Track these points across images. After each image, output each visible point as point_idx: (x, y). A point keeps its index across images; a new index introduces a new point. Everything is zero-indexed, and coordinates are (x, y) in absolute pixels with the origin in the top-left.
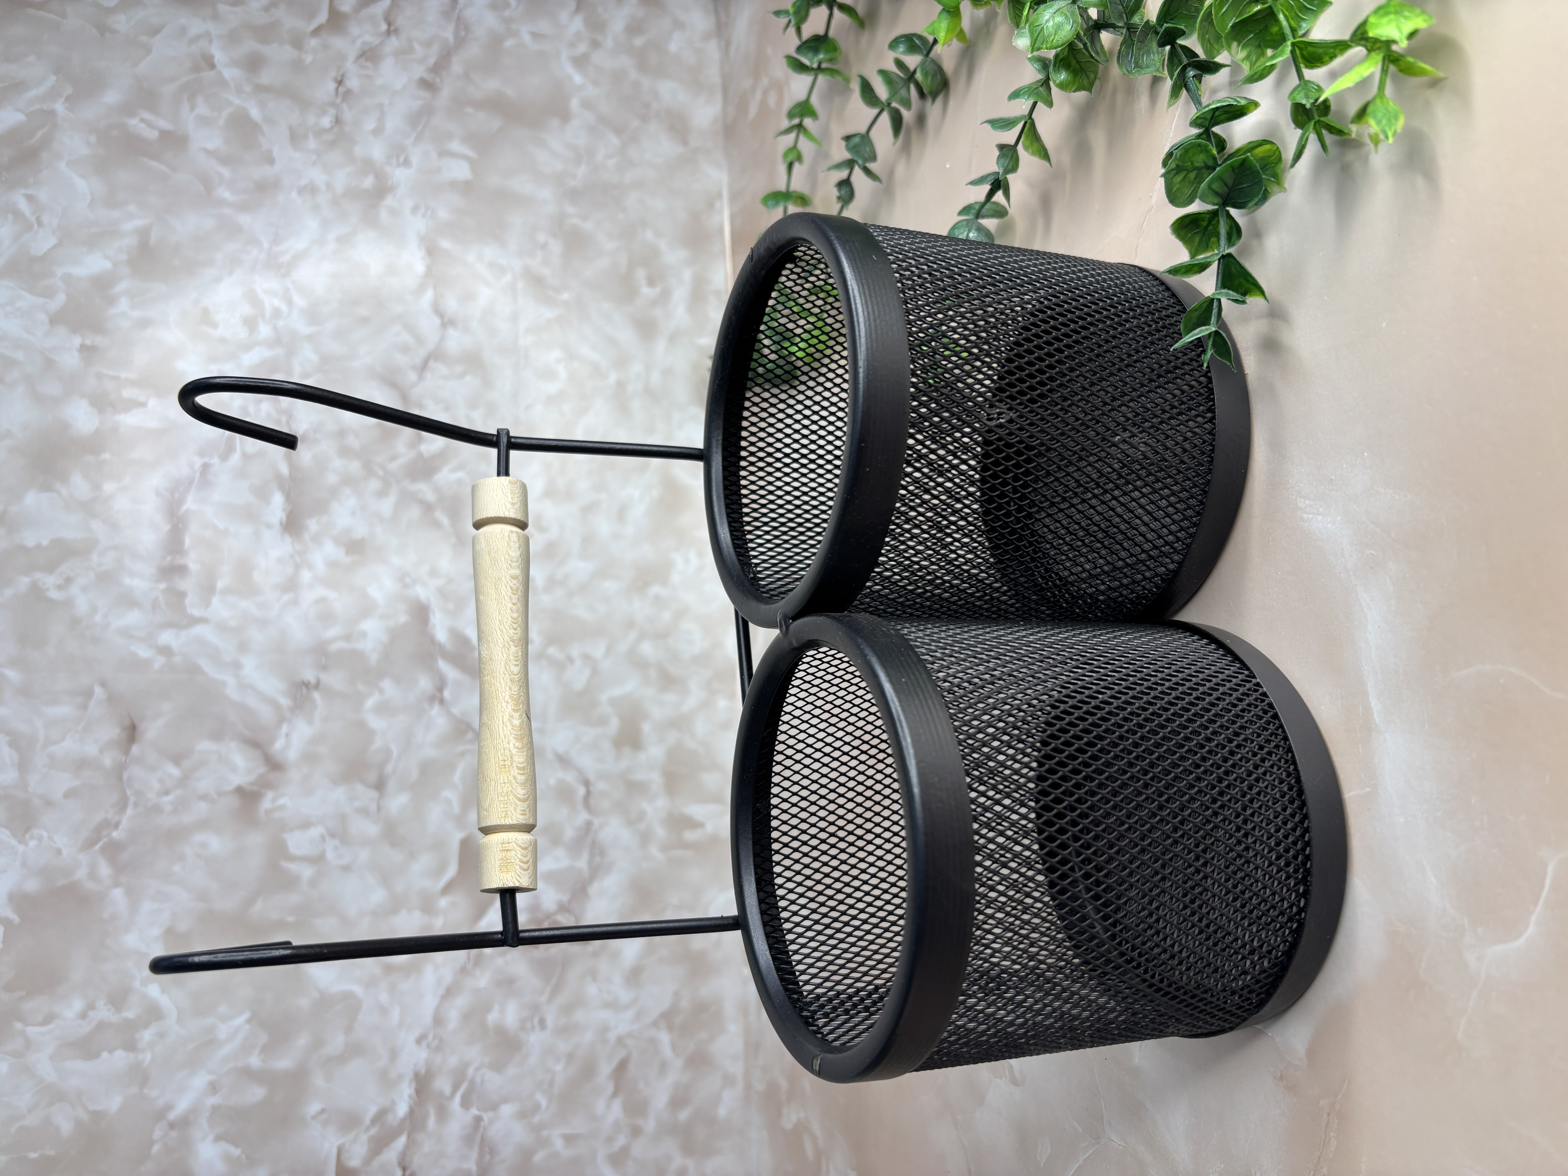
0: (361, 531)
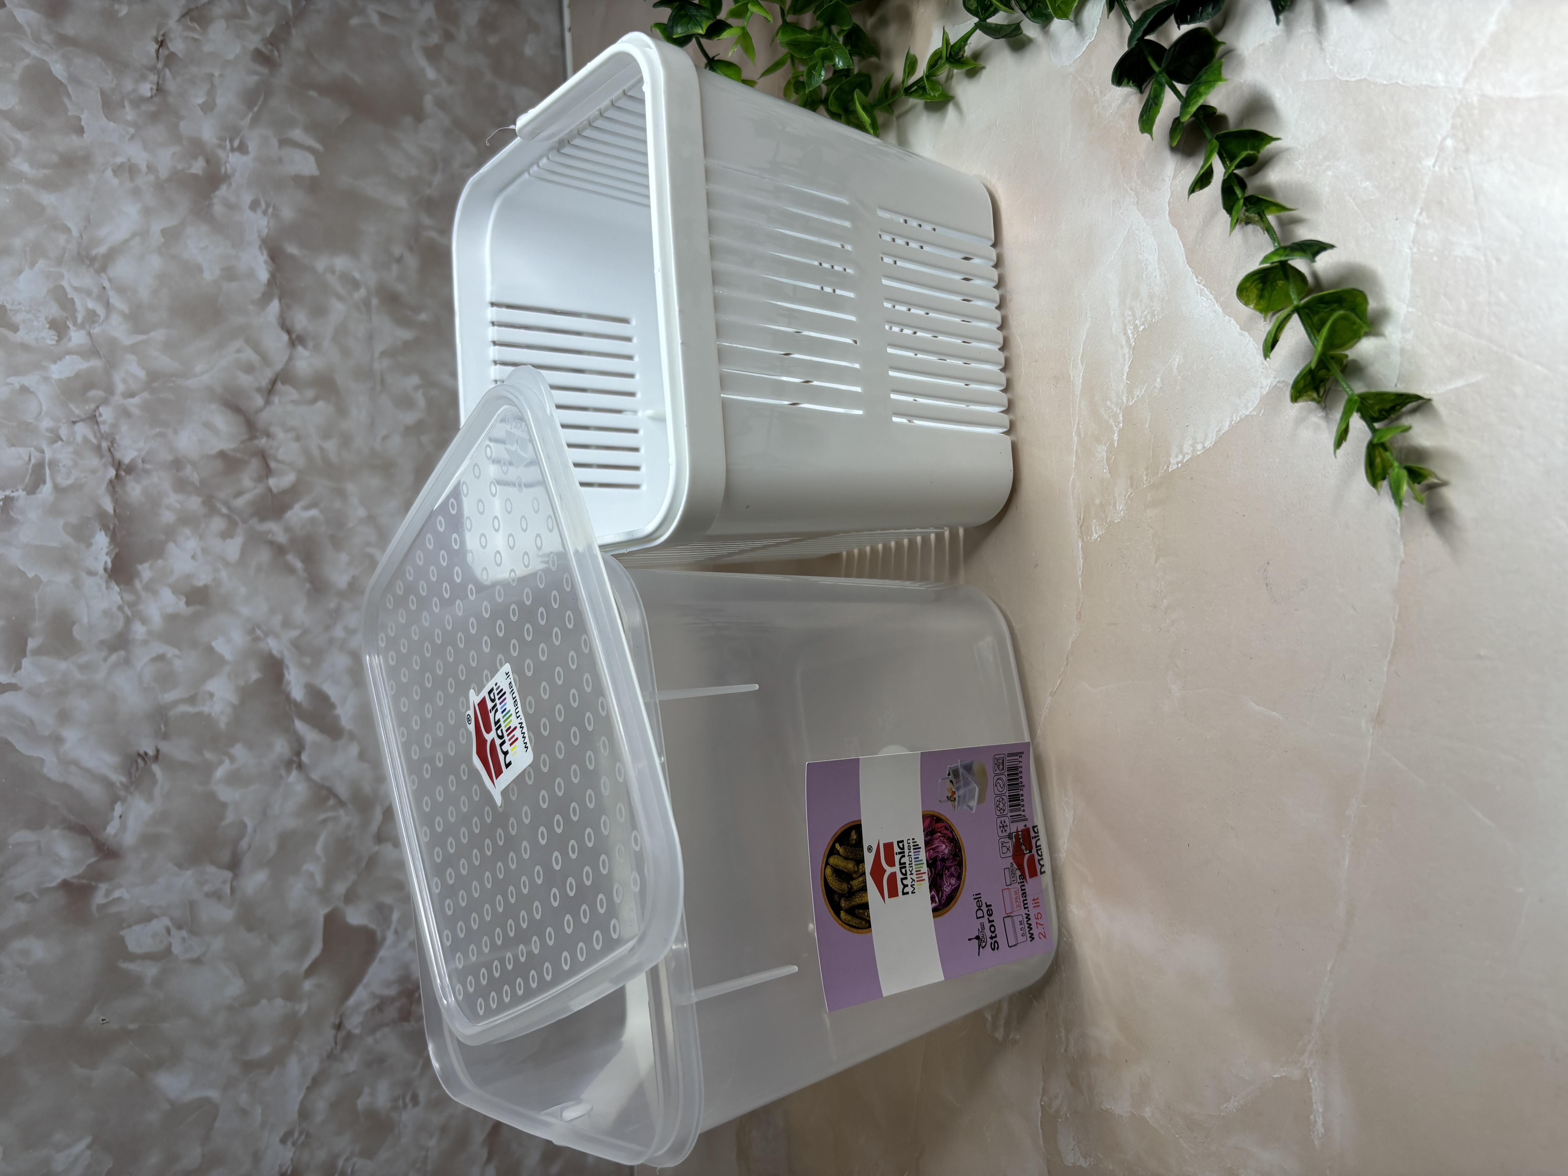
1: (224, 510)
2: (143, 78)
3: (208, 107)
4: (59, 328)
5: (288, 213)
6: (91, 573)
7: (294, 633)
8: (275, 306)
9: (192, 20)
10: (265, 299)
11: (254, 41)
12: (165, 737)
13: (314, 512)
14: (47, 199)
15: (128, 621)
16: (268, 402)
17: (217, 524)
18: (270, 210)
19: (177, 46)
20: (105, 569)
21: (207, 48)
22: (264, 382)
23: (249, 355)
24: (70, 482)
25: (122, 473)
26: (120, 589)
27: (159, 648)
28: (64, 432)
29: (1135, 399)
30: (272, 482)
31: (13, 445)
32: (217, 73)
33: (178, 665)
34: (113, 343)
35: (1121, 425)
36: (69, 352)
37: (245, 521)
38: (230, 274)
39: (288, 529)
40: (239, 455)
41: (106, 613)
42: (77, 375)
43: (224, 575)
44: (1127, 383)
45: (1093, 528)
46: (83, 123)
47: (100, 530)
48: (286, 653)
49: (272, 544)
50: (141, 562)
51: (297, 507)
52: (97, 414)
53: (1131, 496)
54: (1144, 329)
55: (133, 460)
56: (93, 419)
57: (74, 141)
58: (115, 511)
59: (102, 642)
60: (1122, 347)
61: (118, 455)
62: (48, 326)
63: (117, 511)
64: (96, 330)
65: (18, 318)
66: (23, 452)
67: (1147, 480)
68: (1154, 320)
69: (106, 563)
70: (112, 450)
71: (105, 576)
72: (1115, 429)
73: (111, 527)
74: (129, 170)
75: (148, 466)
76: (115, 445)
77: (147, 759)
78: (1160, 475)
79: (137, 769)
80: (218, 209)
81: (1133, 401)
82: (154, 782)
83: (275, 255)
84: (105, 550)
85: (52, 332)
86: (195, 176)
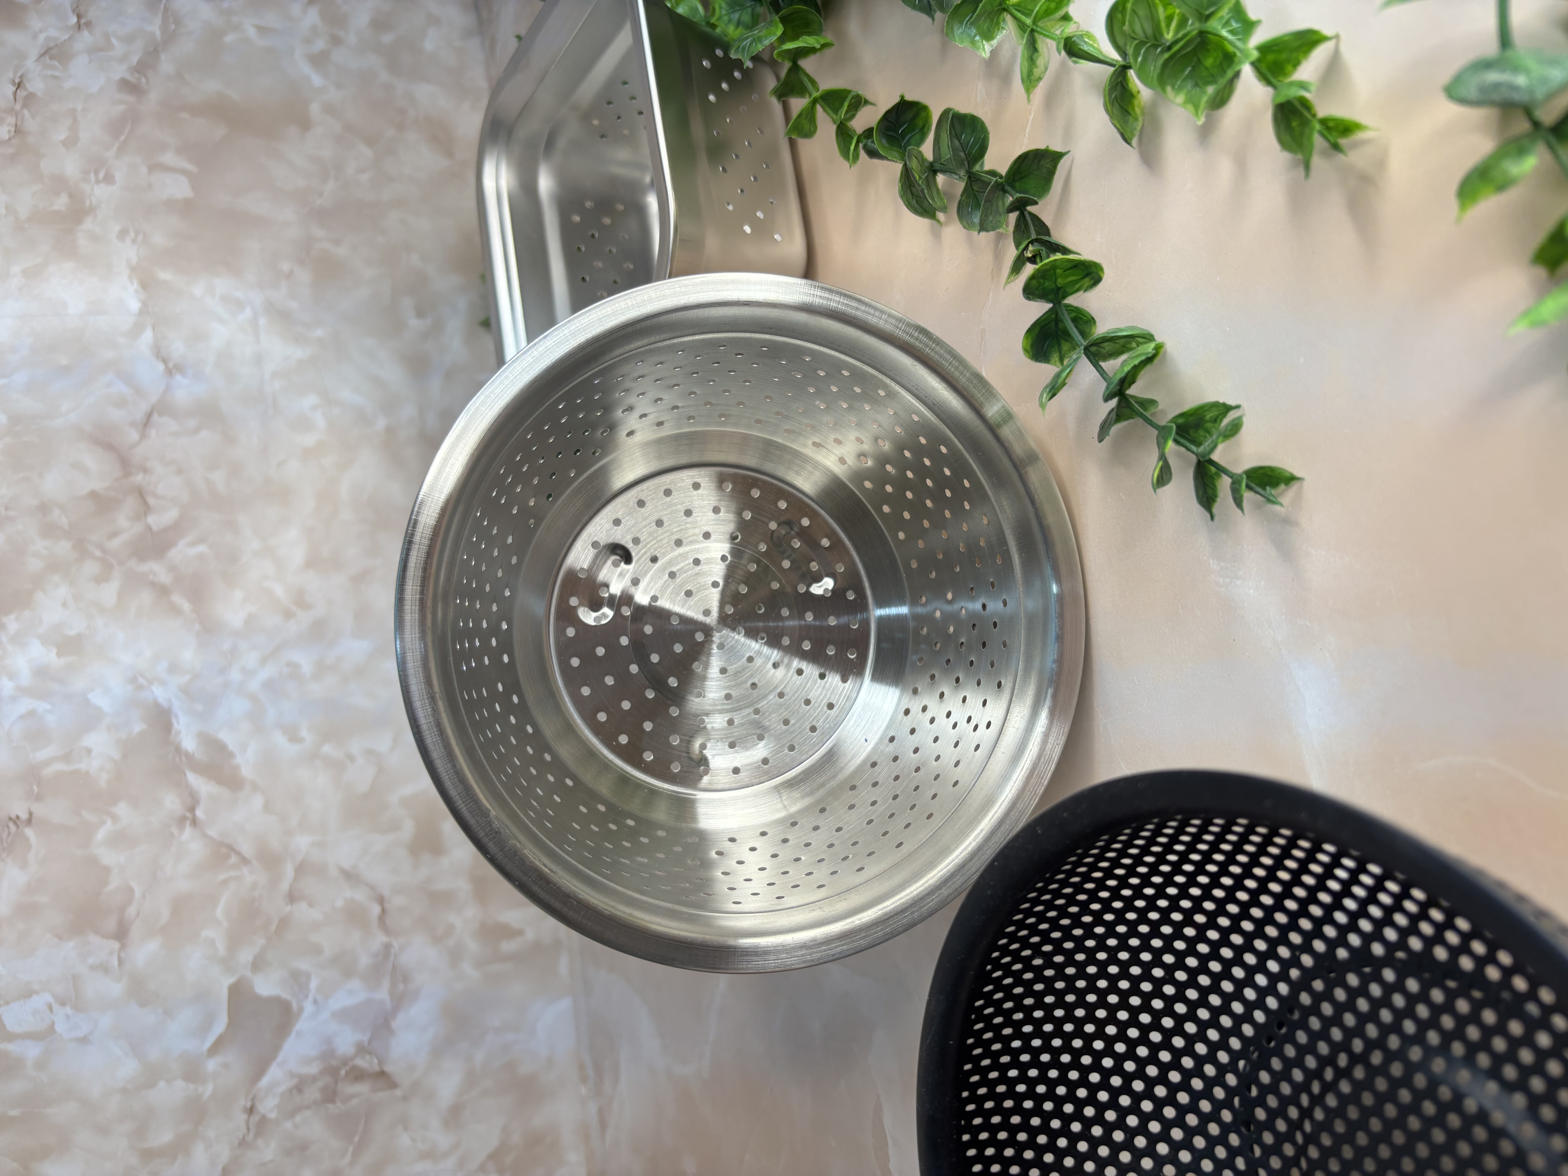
0: (76, 626)
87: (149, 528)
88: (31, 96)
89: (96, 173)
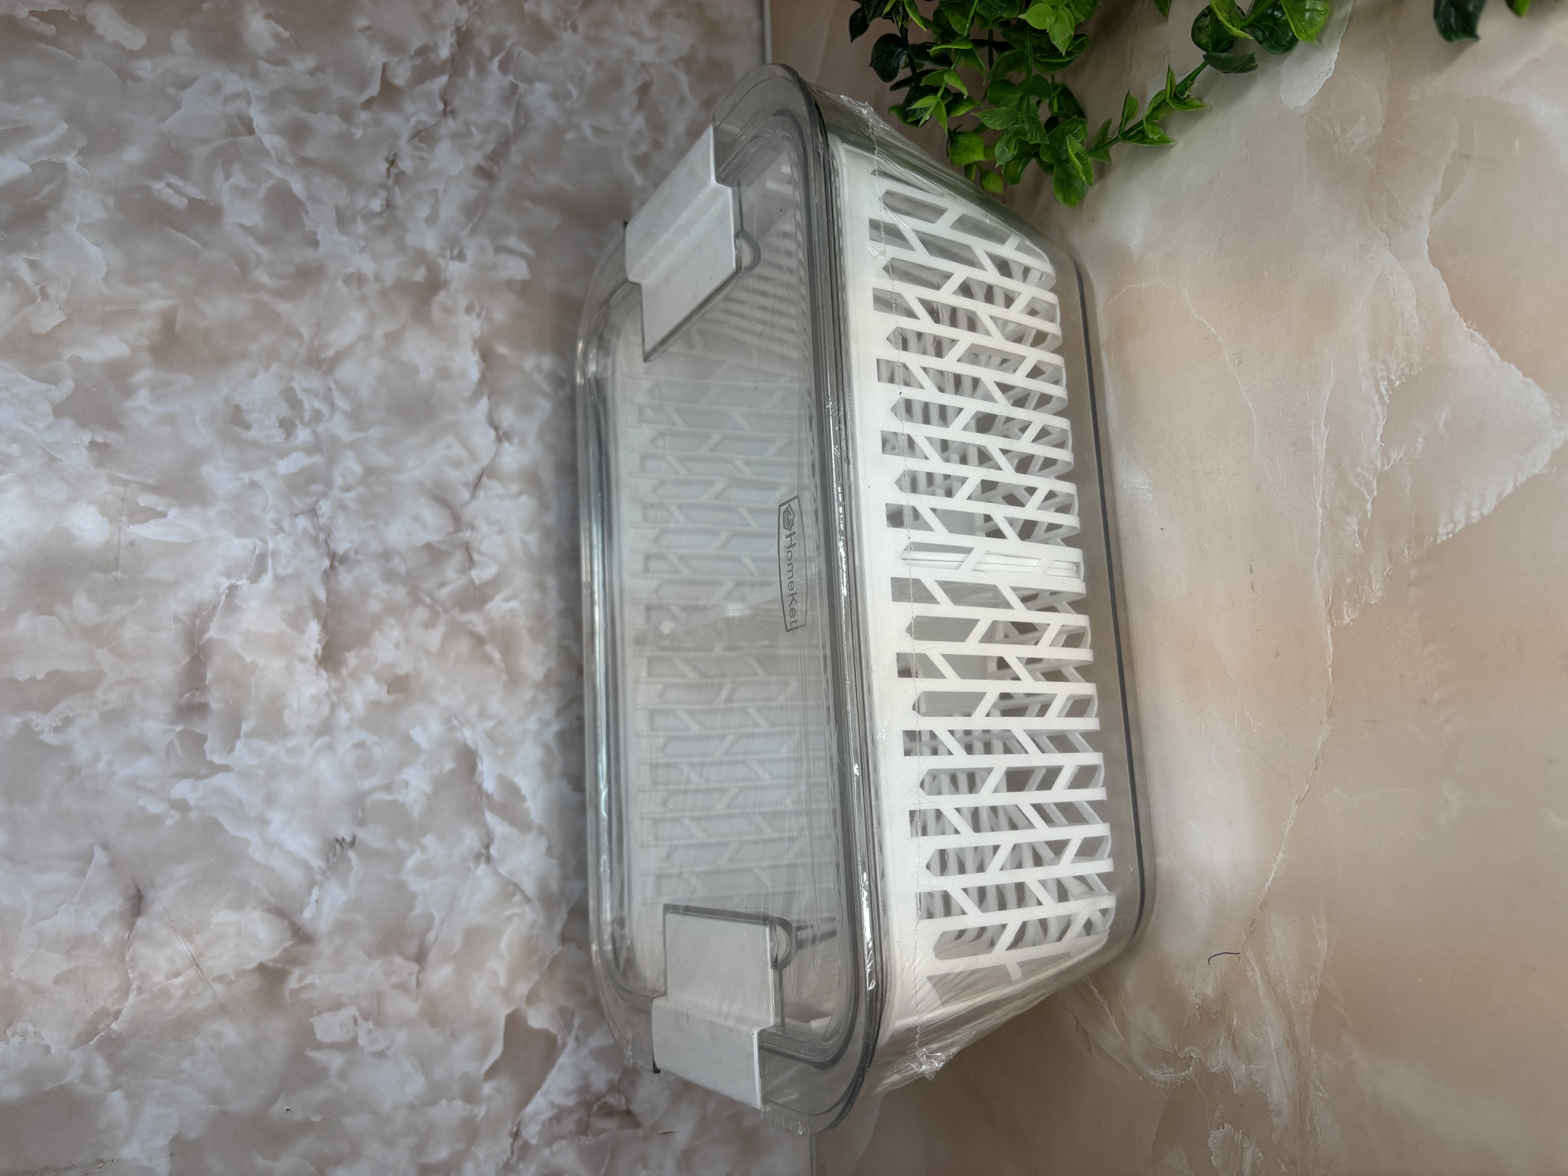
1: (428, 601)
2: (374, 194)
3: (432, 220)
4: (287, 426)
5: (500, 316)
6: (303, 660)
7: (490, 724)
8: (484, 404)
9: (421, 140)
10: (476, 396)
11: (476, 158)
12: (362, 823)
13: (514, 604)
14: (283, 307)
15: (333, 707)
16: (474, 496)
17: (421, 614)
18: (484, 313)
19: (406, 165)
20: (316, 656)
21: (433, 166)
22: (471, 477)
23: (458, 451)
24: (289, 571)
25: (336, 564)
26: (329, 676)
27: (360, 735)
28: (286, 524)
29: (1392, 463)
30: (475, 573)
31: (240, 535)
32: (441, 188)
33: (377, 752)
34: (334, 440)
35: (1375, 493)
36: (296, 449)
37: (447, 612)
38: (444, 373)
39: (488, 621)
40: (444, 547)
41: (314, 699)
42: (302, 471)
43: (424, 664)
44: (1381, 446)
45: (1345, 612)
46: (319, 237)
47: (314, 618)
48: (480, 743)
49: (472, 634)
50: (349, 649)
51: (498, 599)
52: (317, 507)
53: (1390, 573)
54: (1400, 384)
55: (346, 552)
56: (312, 512)
57: (310, 254)
58: (328, 600)
59: (309, 727)
60: (1374, 406)
61: (333, 546)
62: (277, 425)
63: (330, 600)
64: (320, 429)
65: (252, 417)
66: (248, 542)
67: (1409, 554)
68: (1412, 373)
69: (317, 650)
70: (328, 541)
71: (316, 663)
72: (1368, 497)
73: (323, 615)
74: (357, 279)
75: (360, 557)
76: (331, 537)
77: (344, 845)
78: (1425, 548)
79: (335, 854)
80: (436, 313)
81: (1390, 465)
82: (350, 869)
83: (486, 355)
84: (317, 638)
85: (281, 431)
86: (417, 284)
87: (472, 581)
88: (401, 174)
89: (451, 250)
